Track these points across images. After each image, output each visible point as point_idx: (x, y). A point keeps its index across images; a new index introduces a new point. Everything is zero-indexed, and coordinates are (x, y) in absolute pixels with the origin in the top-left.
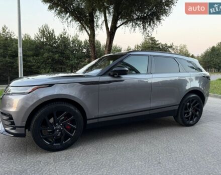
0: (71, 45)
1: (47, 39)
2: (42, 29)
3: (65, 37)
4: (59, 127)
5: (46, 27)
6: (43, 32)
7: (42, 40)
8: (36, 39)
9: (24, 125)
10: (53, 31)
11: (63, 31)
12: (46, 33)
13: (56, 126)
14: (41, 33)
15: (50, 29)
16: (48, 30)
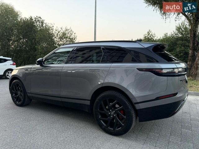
2: (179, 26)
4: (19, 93)
8: (173, 36)
12: (183, 29)
16: (184, 26)
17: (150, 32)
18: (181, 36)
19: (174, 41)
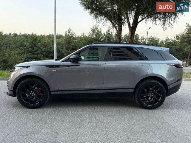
0: (114, 39)
1: (96, 36)
2: (93, 29)
3: (110, 34)
4: (33, 93)
5: (96, 27)
6: (93, 31)
7: (93, 37)
8: (89, 36)
9: (12, 90)
10: (101, 29)
11: (108, 28)
12: (96, 31)
13: (31, 93)
14: (92, 31)
15: (99, 28)
16: (97, 29)
17: (70, 30)
18: (95, 37)
19: (91, 40)
